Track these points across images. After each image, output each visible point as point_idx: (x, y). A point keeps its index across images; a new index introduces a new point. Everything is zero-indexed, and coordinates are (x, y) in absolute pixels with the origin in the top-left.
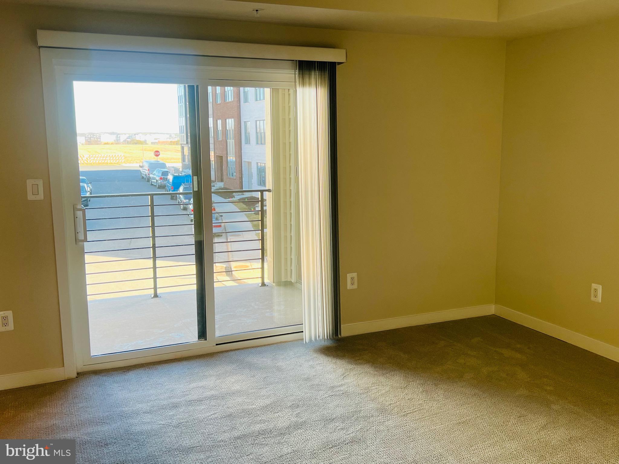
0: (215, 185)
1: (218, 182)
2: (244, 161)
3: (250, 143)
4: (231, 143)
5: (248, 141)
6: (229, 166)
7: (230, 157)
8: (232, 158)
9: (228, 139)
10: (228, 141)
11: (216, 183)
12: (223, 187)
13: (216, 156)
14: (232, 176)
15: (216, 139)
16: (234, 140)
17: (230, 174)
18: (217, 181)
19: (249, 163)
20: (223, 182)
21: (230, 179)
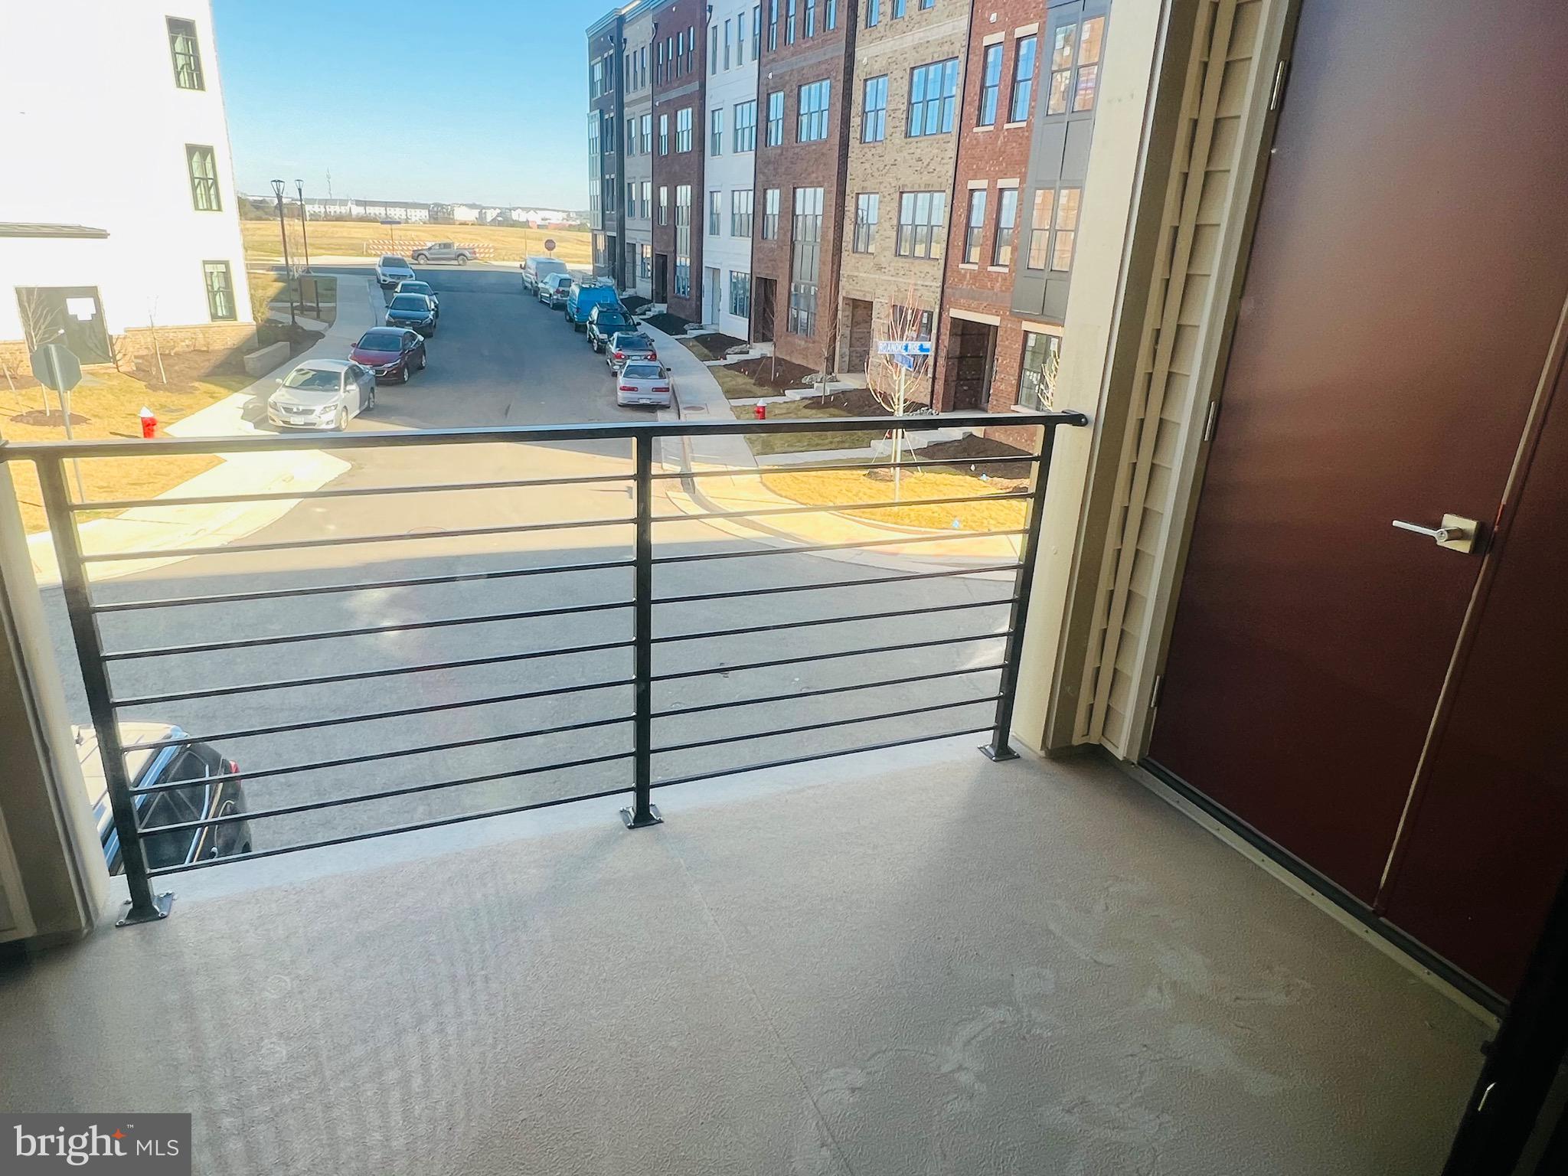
1: (656, 303)
2: (706, 267)
3: (718, 234)
4: (684, 231)
5: (715, 230)
6: (678, 274)
7: (681, 257)
8: (684, 260)
9: (678, 224)
10: (677, 227)
11: (654, 306)
12: (665, 312)
13: (654, 255)
14: (684, 293)
15: (656, 223)
16: (689, 227)
17: (678, 289)
18: (654, 301)
19: (716, 271)
20: (666, 302)
21: (679, 298)
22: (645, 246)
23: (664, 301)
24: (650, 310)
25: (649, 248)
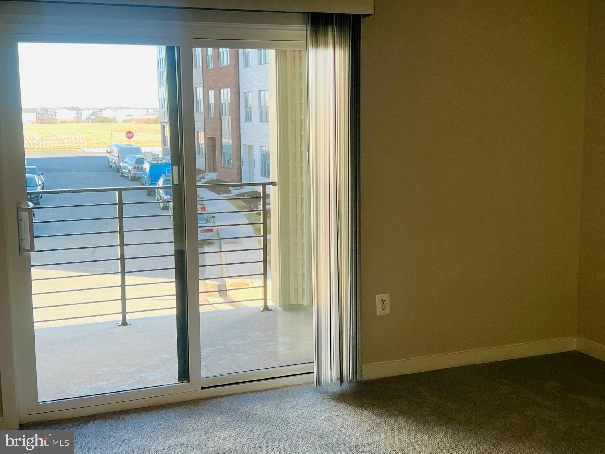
0: (206, 177)
1: (209, 172)
2: (243, 144)
3: (251, 121)
4: (227, 120)
5: (249, 119)
6: (224, 151)
7: (225, 138)
8: (227, 140)
9: (222, 115)
10: (222, 117)
11: (207, 174)
12: (215, 179)
13: (206, 138)
14: (228, 164)
15: (207, 116)
16: (230, 117)
17: (224, 161)
18: (207, 171)
19: (251, 147)
20: (216, 172)
21: (225, 168)
22: (199, 132)
23: (215, 170)
24: (204, 178)
25: (203, 133)
